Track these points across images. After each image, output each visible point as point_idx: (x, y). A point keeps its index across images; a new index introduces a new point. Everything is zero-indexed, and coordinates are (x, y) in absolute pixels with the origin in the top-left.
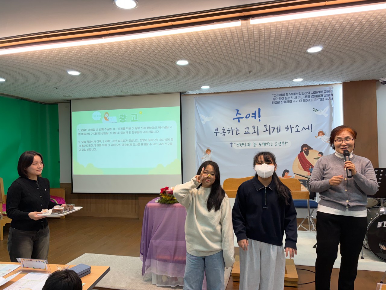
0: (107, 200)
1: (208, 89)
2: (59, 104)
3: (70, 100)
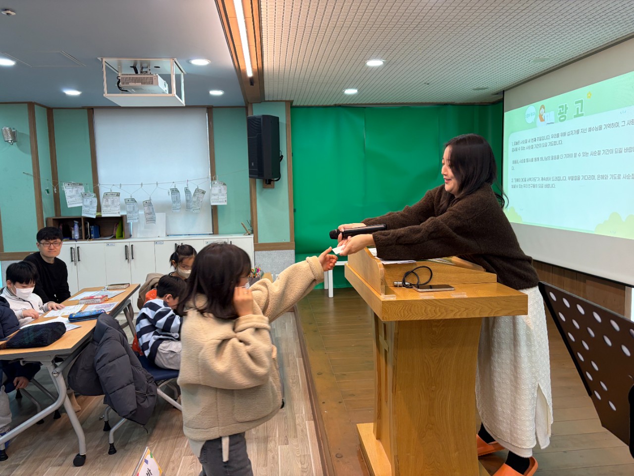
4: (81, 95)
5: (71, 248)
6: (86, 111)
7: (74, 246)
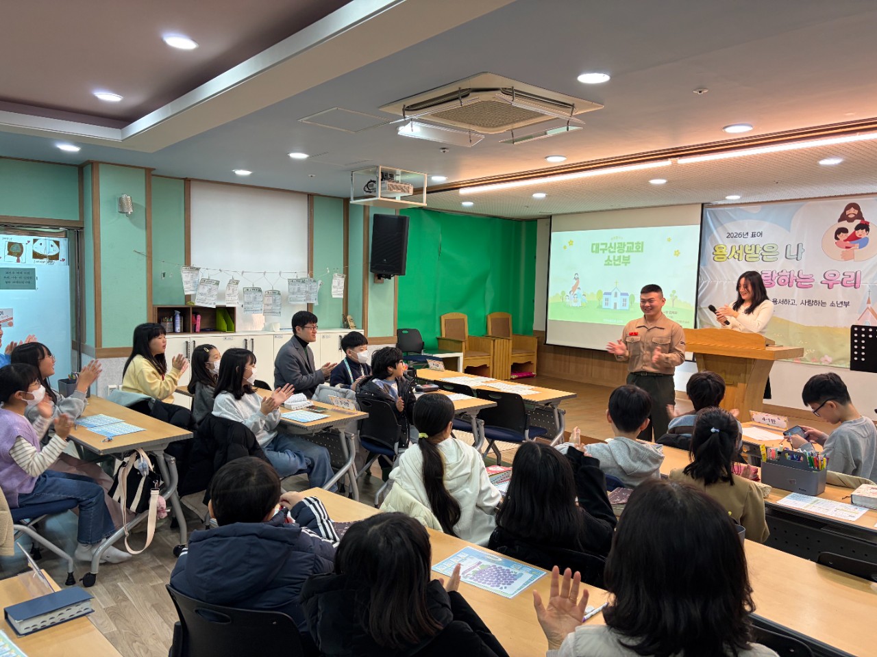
0: (591, 360)
1: (739, 200)
2: (538, 220)
3: (551, 217)
4: (251, 174)
5: (187, 342)
6: (183, 181)
7: (188, 340)
